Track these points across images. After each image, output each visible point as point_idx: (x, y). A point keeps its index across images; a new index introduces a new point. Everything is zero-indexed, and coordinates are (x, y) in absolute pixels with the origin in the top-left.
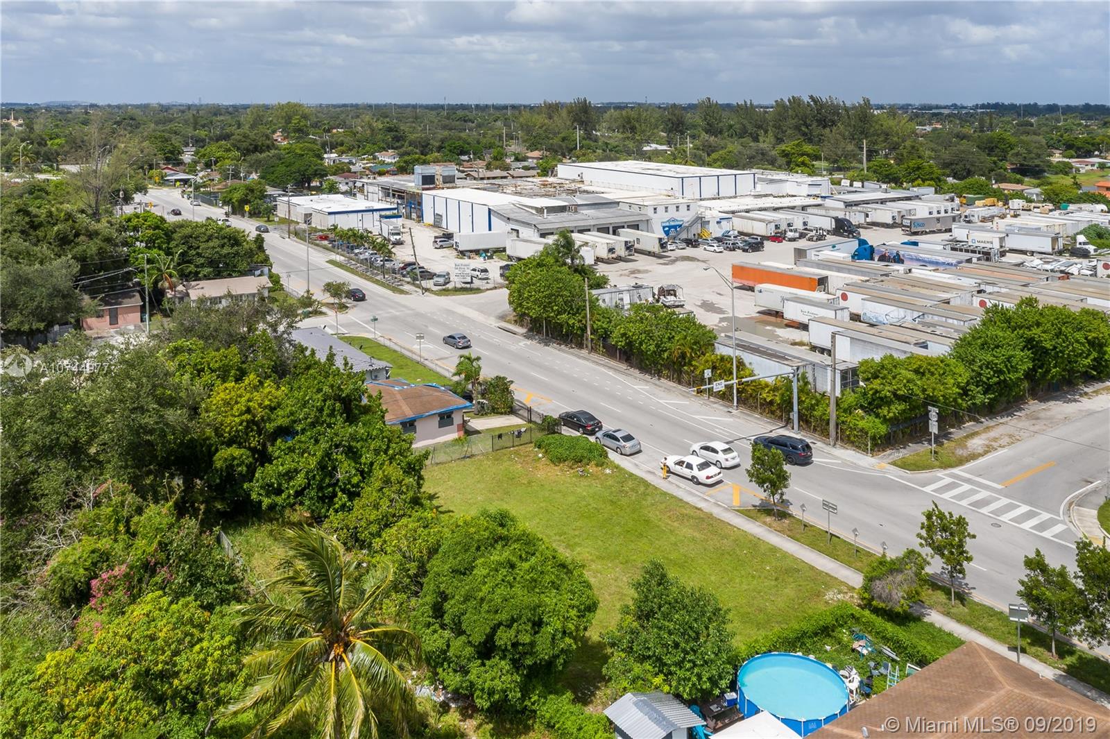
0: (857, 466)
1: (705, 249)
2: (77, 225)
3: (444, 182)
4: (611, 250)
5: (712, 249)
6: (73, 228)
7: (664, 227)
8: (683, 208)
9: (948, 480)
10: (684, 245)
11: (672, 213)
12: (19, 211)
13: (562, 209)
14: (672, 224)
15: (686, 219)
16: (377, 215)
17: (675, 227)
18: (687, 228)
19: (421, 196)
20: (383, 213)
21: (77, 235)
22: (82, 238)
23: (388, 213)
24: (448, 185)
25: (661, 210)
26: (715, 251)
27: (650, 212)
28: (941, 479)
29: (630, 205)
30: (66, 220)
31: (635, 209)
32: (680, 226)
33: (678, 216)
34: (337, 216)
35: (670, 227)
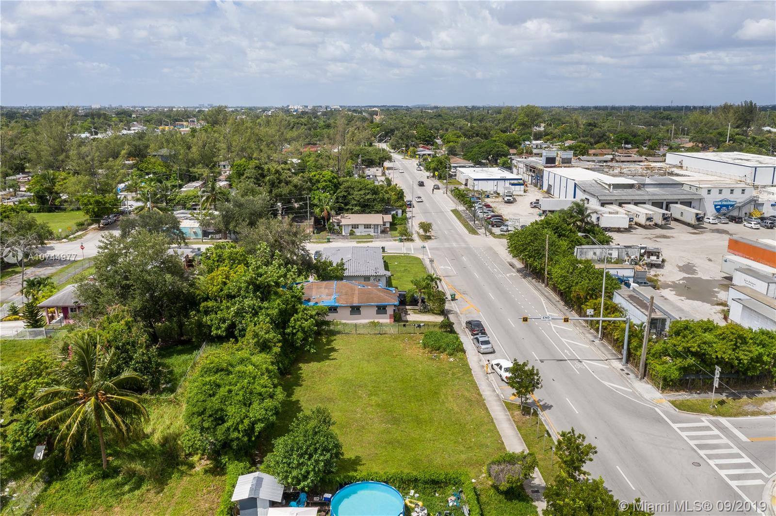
0: (640, 397)
1: (745, 226)
2: (281, 177)
3: (563, 163)
4: (649, 219)
5: (750, 225)
6: (278, 179)
7: (716, 206)
8: (738, 192)
9: (707, 424)
10: (727, 221)
11: (726, 195)
12: (256, 167)
13: (631, 186)
14: (725, 203)
15: (738, 201)
16: (507, 183)
17: (727, 206)
18: (740, 208)
19: (542, 171)
20: (512, 182)
21: (280, 182)
22: (283, 184)
23: (516, 182)
24: (565, 165)
25: (715, 192)
26: (751, 228)
27: (704, 193)
28: (703, 422)
29: (691, 186)
30: (276, 173)
31: (694, 190)
32: (732, 205)
33: (732, 197)
34: (480, 182)
35: (722, 206)
